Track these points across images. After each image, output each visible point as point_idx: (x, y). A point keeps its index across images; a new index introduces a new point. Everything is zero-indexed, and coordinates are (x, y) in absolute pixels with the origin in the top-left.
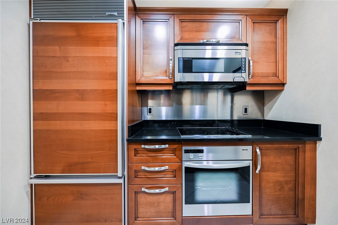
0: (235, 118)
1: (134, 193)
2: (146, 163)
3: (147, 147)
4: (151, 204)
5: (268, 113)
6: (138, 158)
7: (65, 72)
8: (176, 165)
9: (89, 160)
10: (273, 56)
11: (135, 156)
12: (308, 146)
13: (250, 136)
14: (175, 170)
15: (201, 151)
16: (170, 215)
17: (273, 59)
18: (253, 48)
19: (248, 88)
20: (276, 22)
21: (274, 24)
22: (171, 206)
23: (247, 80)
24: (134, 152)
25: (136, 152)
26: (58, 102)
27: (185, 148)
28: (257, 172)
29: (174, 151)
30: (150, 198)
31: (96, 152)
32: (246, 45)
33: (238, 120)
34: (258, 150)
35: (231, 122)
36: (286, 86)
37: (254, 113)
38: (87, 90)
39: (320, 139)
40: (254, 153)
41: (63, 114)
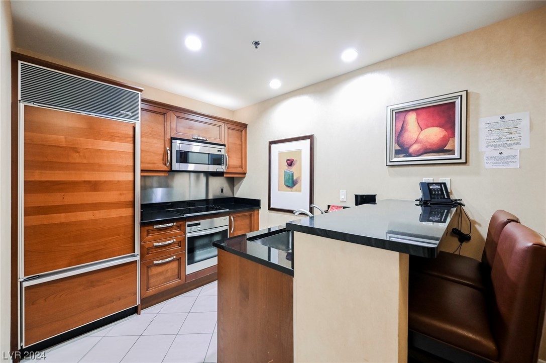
0: (211, 197)
1: (146, 268)
2: (157, 240)
3: (157, 227)
4: (161, 274)
5: (237, 192)
6: (150, 237)
7: (73, 163)
8: (180, 238)
9: (102, 247)
10: (240, 154)
11: (147, 236)
12: (256, 212)
13: (228, 210)
14: (180, 241)
15: (199, 224)
16: (176, 277)
17: (239, 156)
18: (228, 147)
19: (225, 176)
20: (241, 131)
21: (240, 132)
22: (177, 271)
23: (225, 171)
24: (146, 233)
25: (148, 232)
26: (63, 194)
27: (187, 223)
28: (232, 232)
29: (179, 227)
30: (160, 269)
31: (110, 238)
32: (224, 145)
33: (213, 199)
34: (232, 218)
35: (207, 201)
36: (246, 174)
37: (227, 193)
38: (100, 181)
39: (260, 208)
40: (230, 220)
41: (69, 205)
